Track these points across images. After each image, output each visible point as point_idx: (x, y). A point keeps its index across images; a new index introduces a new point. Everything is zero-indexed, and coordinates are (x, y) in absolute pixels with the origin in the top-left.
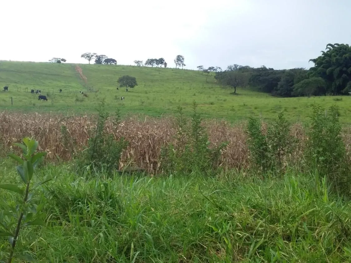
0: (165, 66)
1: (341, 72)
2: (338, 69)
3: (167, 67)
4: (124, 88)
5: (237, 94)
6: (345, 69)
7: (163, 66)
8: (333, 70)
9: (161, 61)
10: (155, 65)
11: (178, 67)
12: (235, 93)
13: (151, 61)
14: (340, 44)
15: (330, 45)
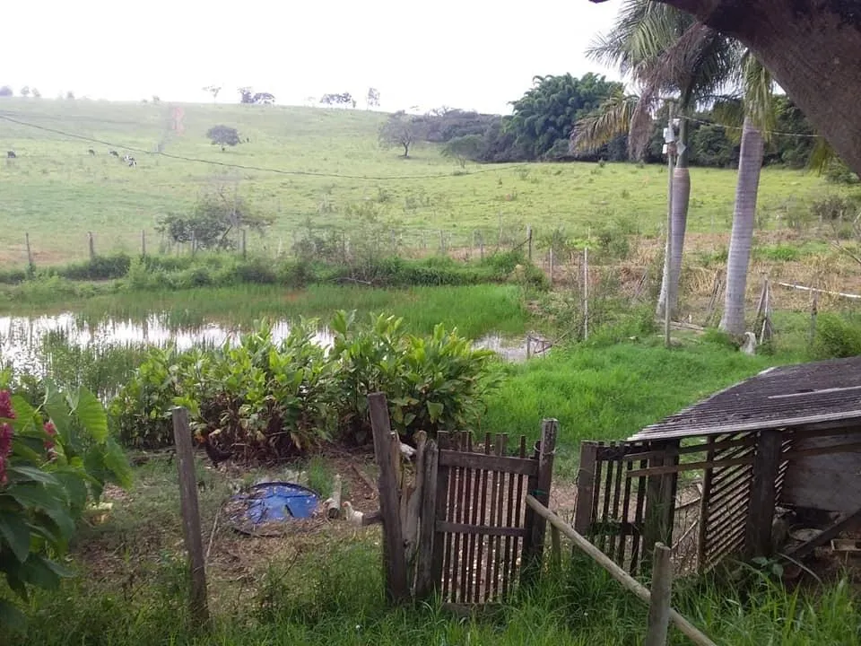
0: (354, 106)
1: (547, 124)
2: (543, 118)
3: (356, 108)
4: (218, 147)
5: (409, 158)
6: (552, 119)
7: (349, 106)
8: (535, 120)
9: (346, 98)
10: (335, 105)
11: (371, 108)
12: (406, 156)
13: (329, 99)
14: (555, 76)
15: (538, 77)
